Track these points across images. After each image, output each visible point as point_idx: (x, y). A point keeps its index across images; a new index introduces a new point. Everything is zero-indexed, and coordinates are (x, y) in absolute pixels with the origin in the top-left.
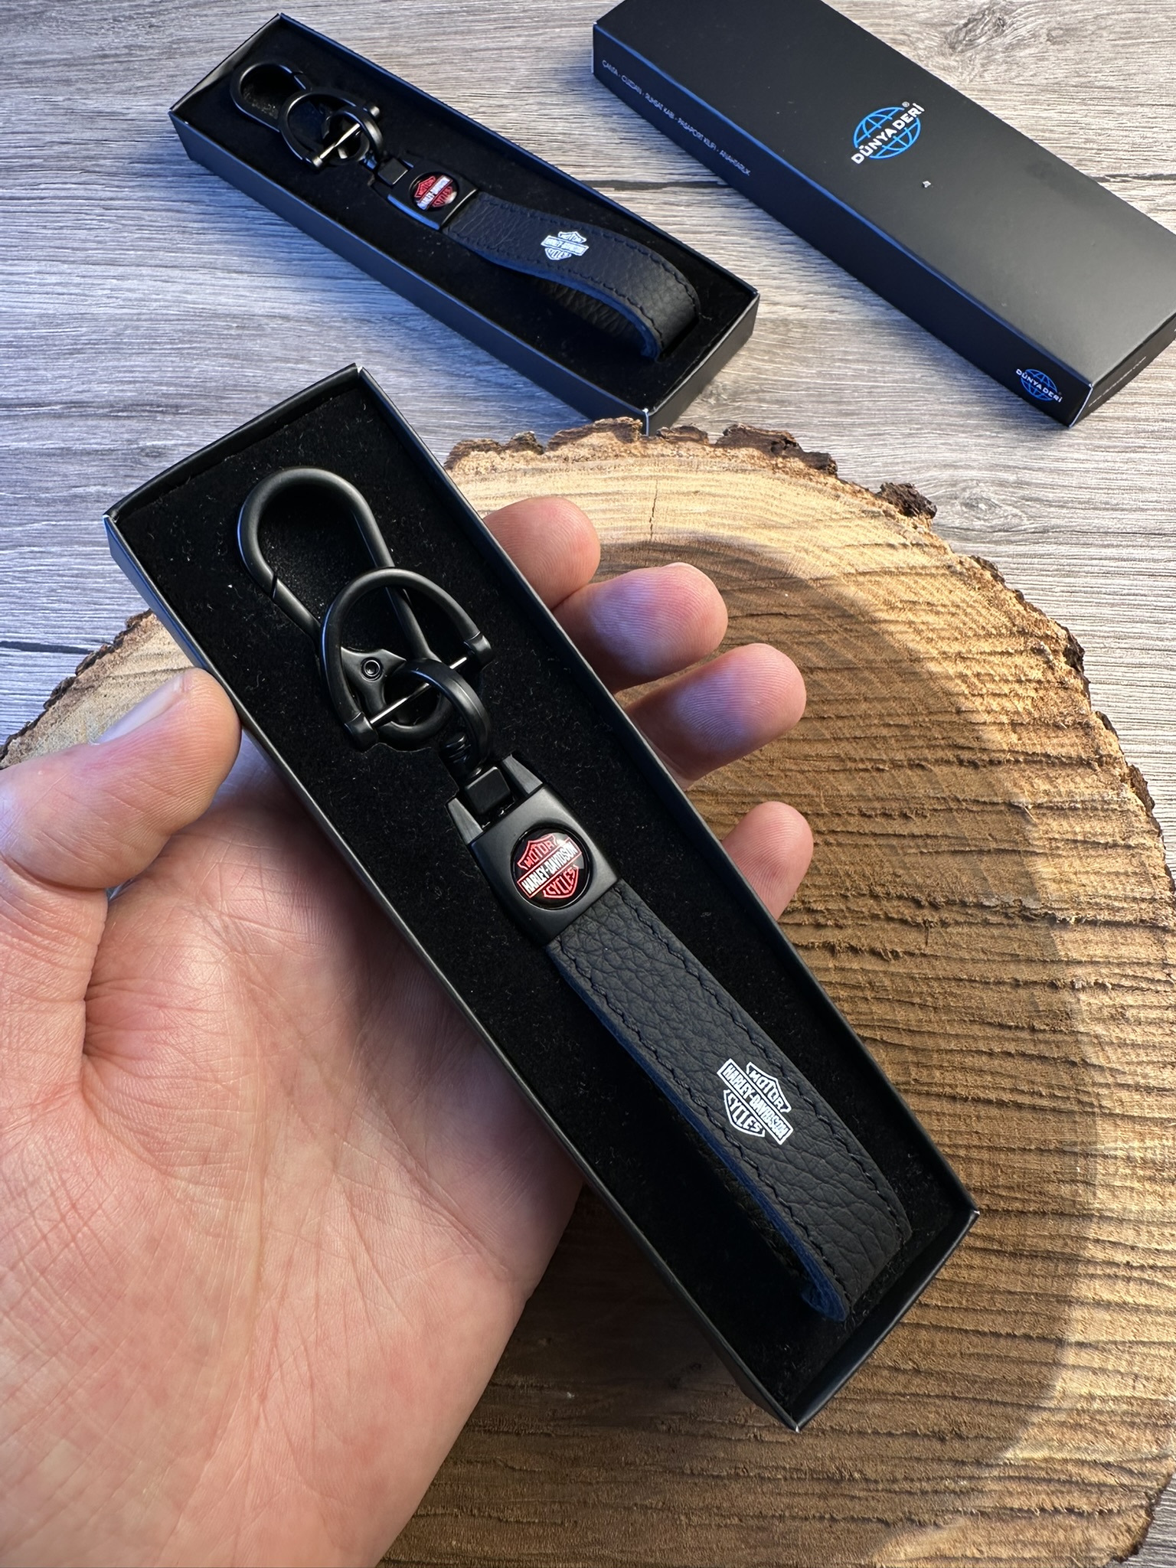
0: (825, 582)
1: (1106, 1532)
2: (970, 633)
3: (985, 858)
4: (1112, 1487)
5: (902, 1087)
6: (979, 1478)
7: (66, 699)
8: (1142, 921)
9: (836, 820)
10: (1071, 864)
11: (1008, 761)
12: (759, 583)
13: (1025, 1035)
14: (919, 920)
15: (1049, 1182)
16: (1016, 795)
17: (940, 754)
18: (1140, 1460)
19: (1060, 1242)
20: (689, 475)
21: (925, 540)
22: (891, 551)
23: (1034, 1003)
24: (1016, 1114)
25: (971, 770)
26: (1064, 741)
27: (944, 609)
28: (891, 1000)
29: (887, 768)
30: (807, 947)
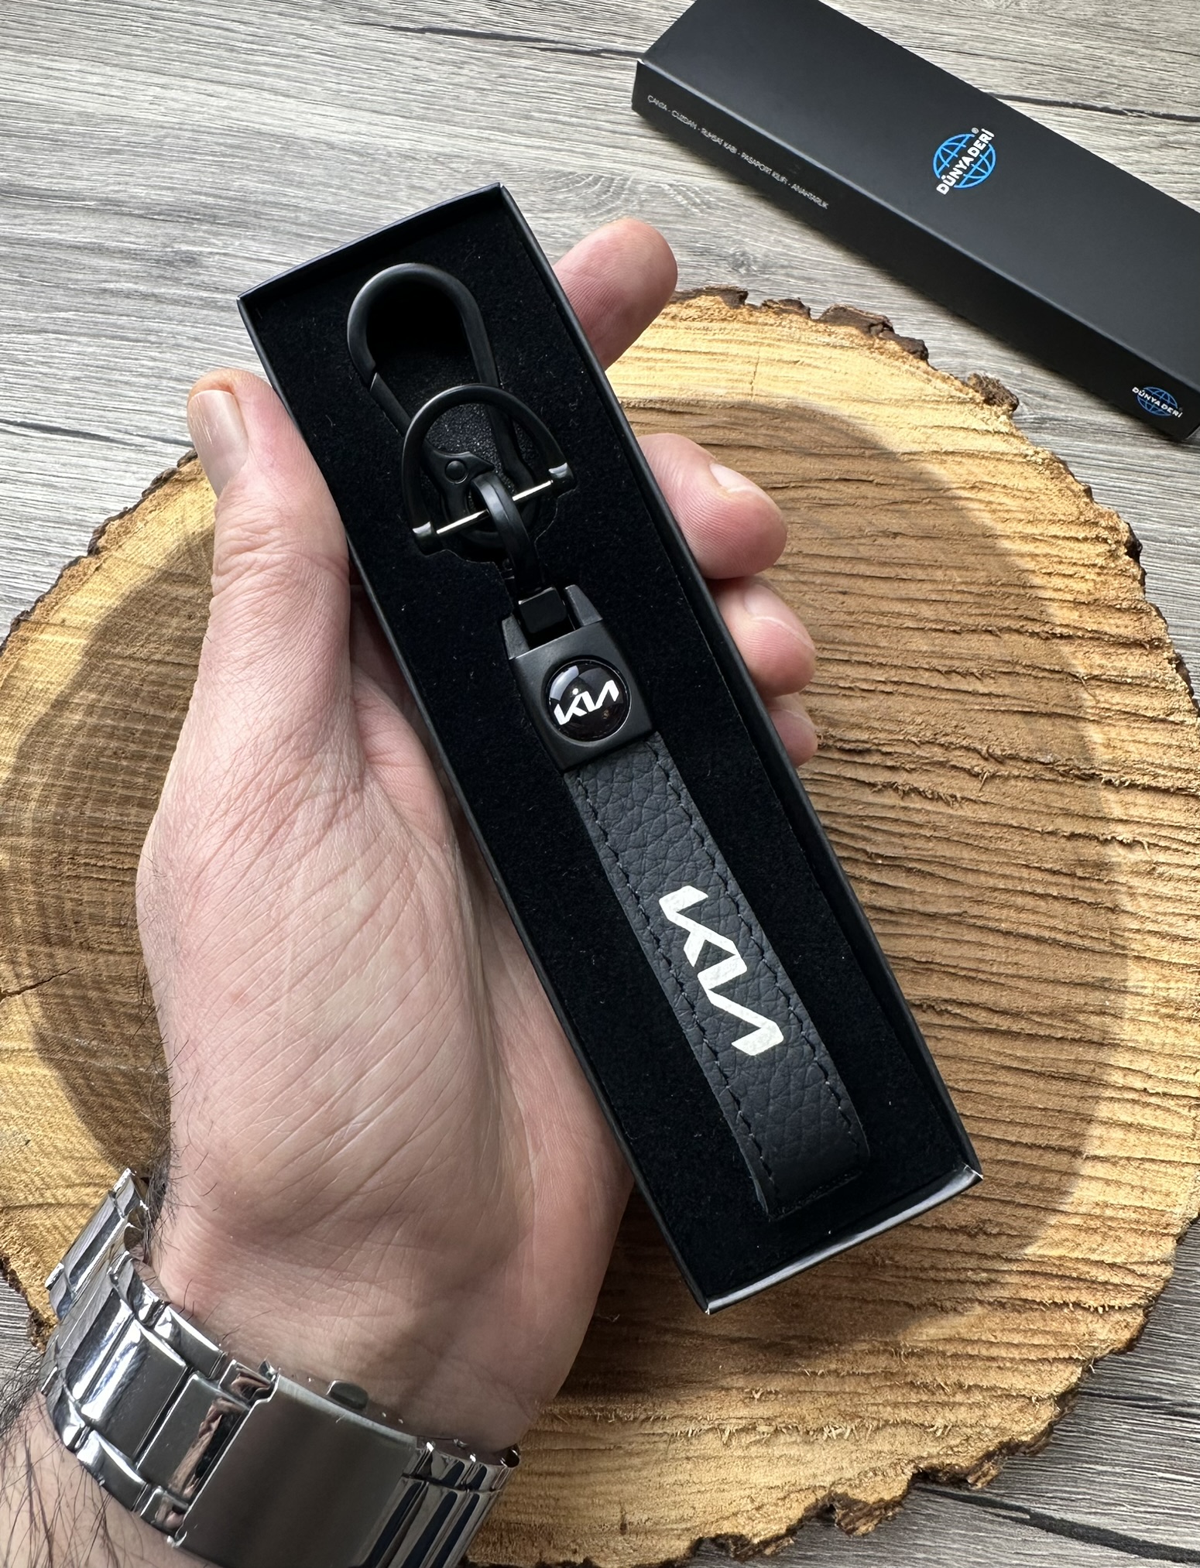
0: (911, 457)
1: (1108, 1327)
2: (1041, 517)
3: (1042, 721)
4: (1116, 1285)
5: (954, 918)
6: (998, 1271)
8: (1178, 789)
9: (908, 672)
10: (1120, 732)
11: (1069, 637)
12: (851, 451)
13: (1066, 881)
14: (976, 769)
15: (1080, 1012)
16: (1074, 666)
17: (1007, 623)
18: (1143, 1263)
19: (1087, 1067)
20: (792, 346)
21: (1005, 429)
22: (977, 436)
23: (1076, 854)
24: (1056, 951)
25: (1031, 641)
26: (1119, 622)
27: (1019, 494)
28: (948, 840)
29: (957, 628)
30: (872, 785)
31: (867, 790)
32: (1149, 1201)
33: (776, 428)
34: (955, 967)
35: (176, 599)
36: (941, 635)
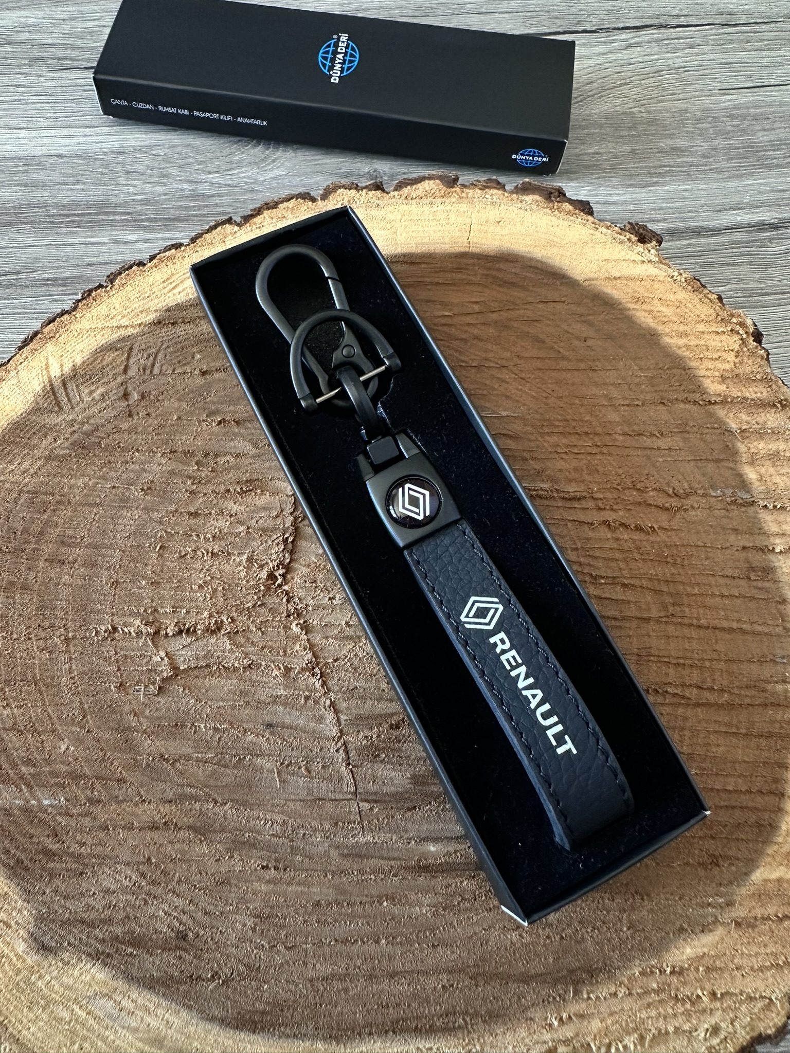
0: (591, 282)
2: (690, 319)
3: (710, 466)
5: (664, 619)
9: (608, 437)
10: (767, 469)
11: (722, 403)
12: (545, 281)
13: (743, 583)
14: (667, 505)
15: (769, 682)
16: (728, 423)
17: (676, 396)
19: (777, 725)
20: (494, 211)
21: (655, 259)
22: (635, 265)
23: (748, 562)
24: (742, 637)
25: (695, 408)
26: (756, 389)
27: (671, 304)
28: (652, 560)
29: (640, 404)
30: (592, 524)
31: (586, 527)
33: (489, 269)
34: (668, 657)
36: (627, 408)
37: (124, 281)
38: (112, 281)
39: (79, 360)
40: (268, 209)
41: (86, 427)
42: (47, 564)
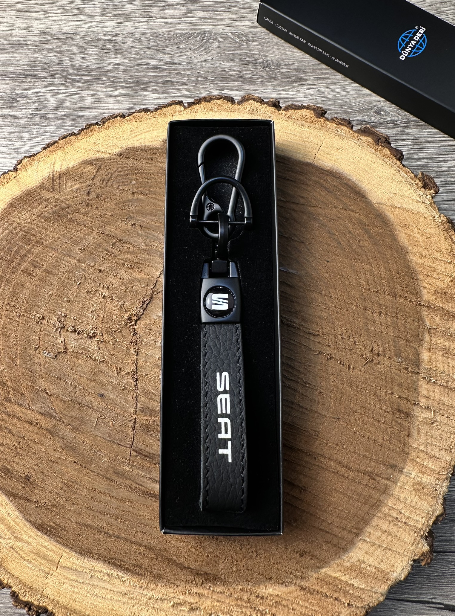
0: (379, 205)
2: (433, 248)
3: (402, 342)
5: (333, 420)
7: (51, 149)
10: (438, 357)
11: (428, 307)
14: (365, 356)
15: (378, 476)
16: (425, 321)
21: (428, 202)
22: (414, 203)
23: (399, 406)
25: (410, 304)
27: (425, 234)
30: (315, 351)
31: (312, 353)
32: (382, 566)
35: (42, 197)
37: (110, 124)
38: (104, 123)
39: (71, 166)
40: (205, 101)
41: (63, 205)
42: (22, 273)
